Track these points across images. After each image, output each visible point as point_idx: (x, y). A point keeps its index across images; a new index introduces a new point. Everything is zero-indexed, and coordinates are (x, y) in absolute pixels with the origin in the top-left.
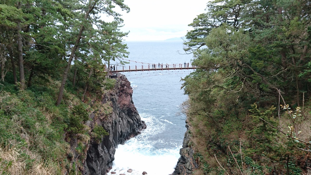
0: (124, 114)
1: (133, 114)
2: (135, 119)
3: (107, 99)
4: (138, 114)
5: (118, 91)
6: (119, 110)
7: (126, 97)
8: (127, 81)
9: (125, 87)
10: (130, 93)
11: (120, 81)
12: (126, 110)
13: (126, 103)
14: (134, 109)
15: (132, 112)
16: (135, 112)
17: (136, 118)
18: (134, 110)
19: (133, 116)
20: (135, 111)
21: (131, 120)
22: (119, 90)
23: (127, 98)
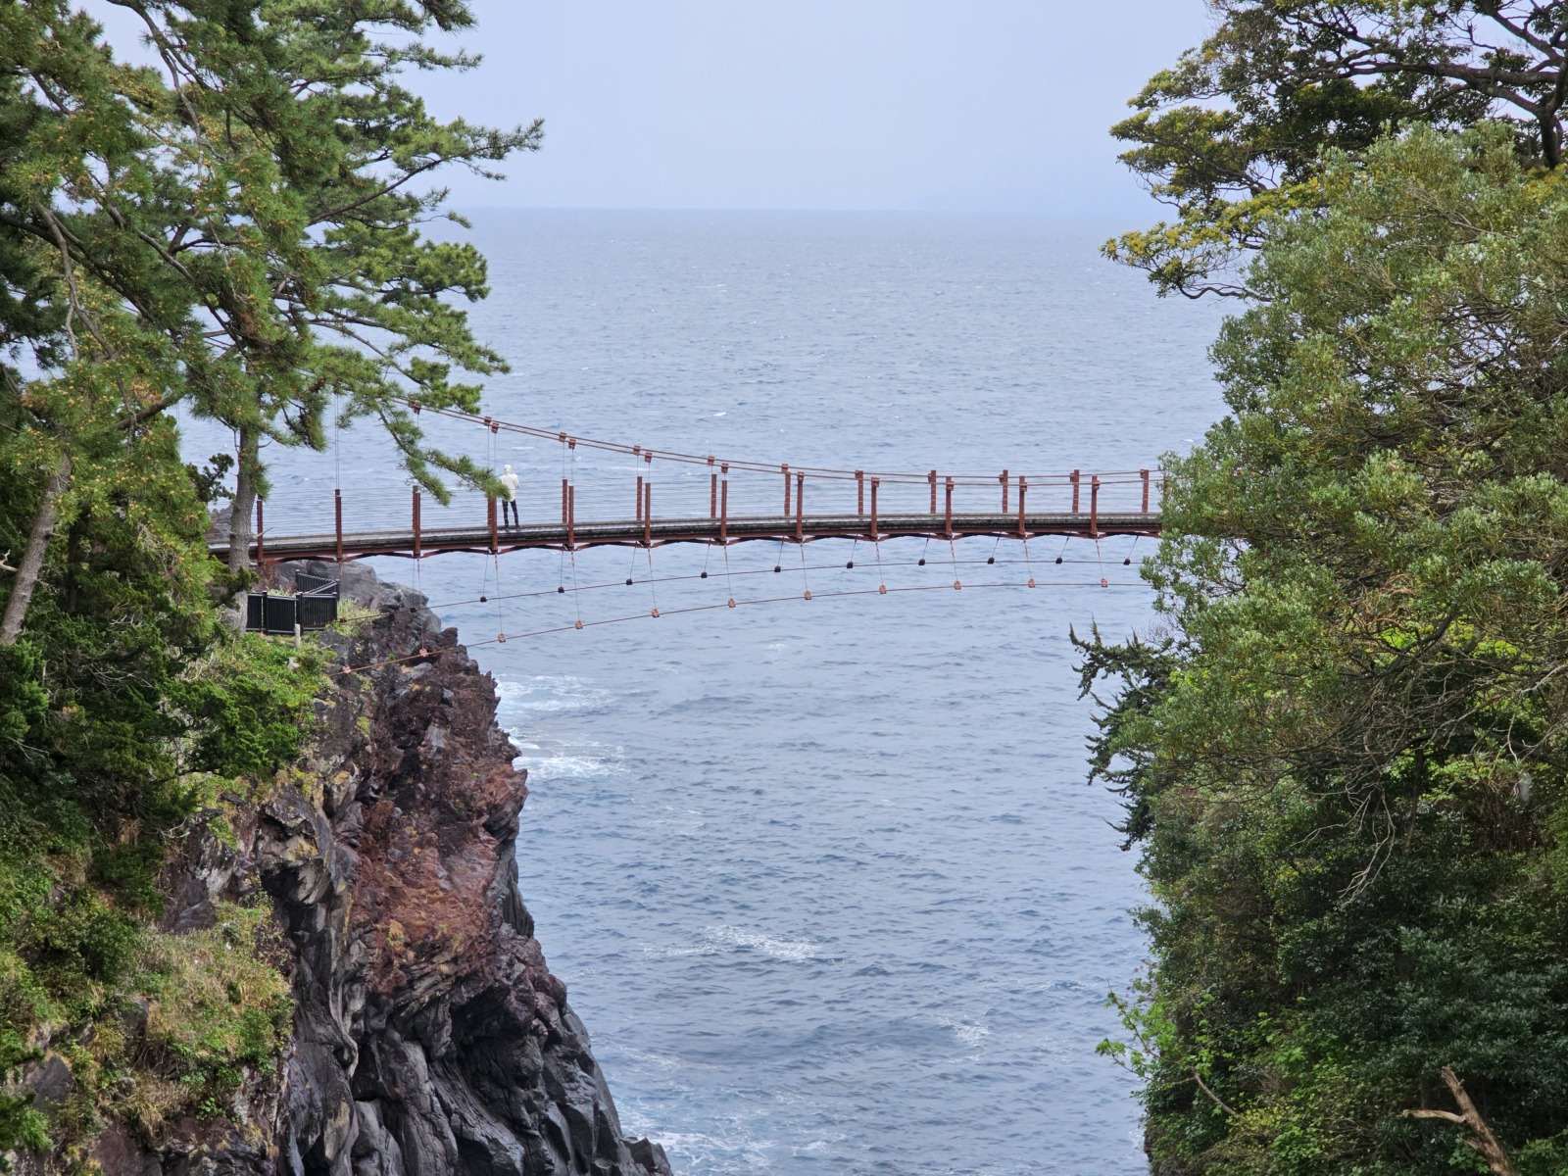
0: (416, 1055)
1: (534, 1056)
2: (554, 1115)
3: (216, 880)
4: (587, 1064)
5: (346, 782)
6: (357, 1005)
7: (445, 853)
8: (456, 667)
9: (436, 737)
10: (494, 808)
11: (378, 666)
12: (443, 1013)
13: (443, 927)
14: (541, 1000)
15: (516, 1032)
16: (554, 1039)
17: (564, 1108)
18: (538, 1014)
19: (526, 1080)
20: (554, 1017)
21: (506, 1138)
22: (366, 774)
23: (459, 864)
